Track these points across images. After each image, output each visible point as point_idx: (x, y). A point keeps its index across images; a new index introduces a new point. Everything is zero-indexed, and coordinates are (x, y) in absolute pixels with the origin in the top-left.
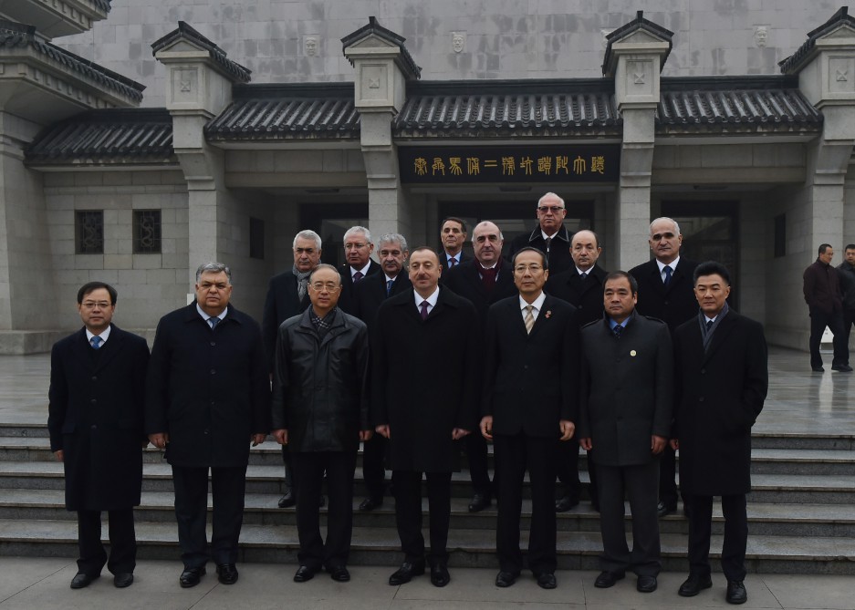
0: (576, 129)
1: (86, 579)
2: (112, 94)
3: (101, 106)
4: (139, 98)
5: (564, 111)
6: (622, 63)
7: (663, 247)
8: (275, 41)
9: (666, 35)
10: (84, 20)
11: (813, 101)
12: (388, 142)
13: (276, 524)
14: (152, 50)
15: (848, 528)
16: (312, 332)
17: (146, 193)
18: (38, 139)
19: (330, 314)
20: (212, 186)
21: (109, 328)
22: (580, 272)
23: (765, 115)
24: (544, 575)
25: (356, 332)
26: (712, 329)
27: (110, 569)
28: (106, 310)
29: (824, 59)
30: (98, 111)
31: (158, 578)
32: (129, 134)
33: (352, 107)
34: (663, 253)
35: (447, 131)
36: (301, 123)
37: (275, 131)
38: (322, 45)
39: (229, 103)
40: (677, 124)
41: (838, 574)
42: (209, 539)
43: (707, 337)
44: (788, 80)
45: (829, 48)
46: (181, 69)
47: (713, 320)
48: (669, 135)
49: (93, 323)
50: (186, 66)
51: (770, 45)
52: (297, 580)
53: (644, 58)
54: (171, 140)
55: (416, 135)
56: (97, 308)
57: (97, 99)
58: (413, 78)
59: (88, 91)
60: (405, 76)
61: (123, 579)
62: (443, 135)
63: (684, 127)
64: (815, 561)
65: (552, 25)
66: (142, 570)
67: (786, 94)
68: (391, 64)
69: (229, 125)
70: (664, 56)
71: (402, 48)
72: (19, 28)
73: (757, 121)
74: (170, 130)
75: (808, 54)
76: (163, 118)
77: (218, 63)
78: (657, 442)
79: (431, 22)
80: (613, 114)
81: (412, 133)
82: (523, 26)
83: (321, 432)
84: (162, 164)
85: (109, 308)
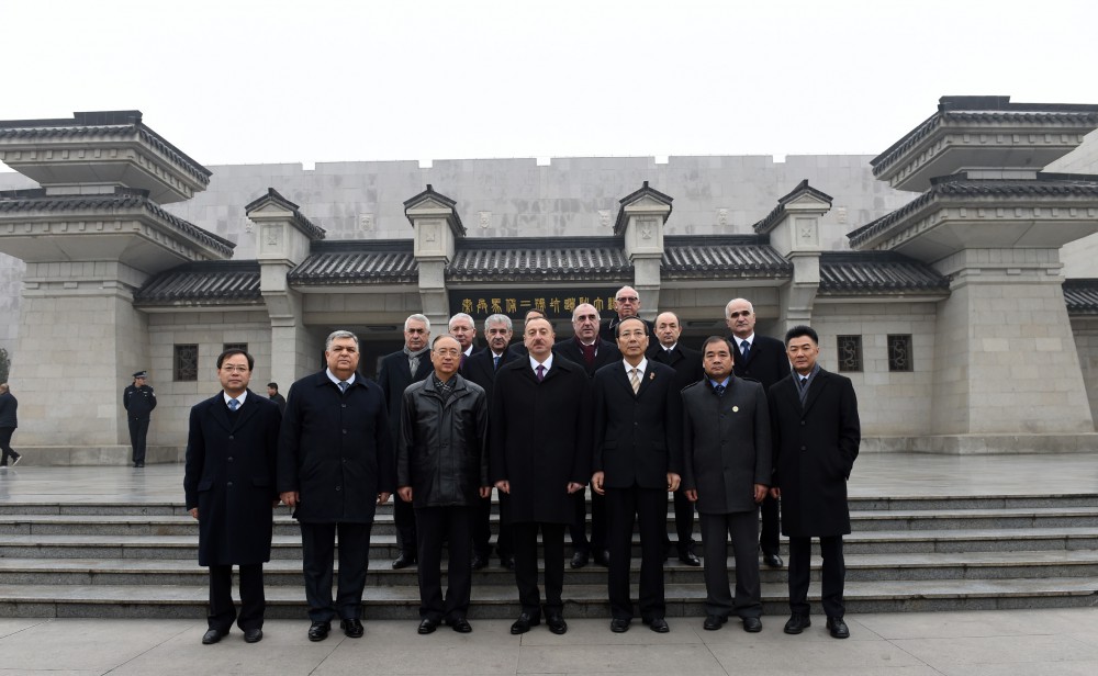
0: (596, 274)
1: (218, 635)
2: (209, 249)
3: (199, 259)
4: (231, 254)
5: (586, 261)
6: (632, 222)
7: (741, 323)
8: (336, 218)
9: (668, 200)
10: (187, 190)
11: (784, 252)
12: (442, 286)
13: (391, 585)
14: (245, 211)
15: (911, 572)
16: (435, 395)
17: (235, 329)
18: (145, 286)
19: (452, 379)
20: (292, 323)
21: (245, 393)
22: (665, 349)
23: (747, 264)
24: (656, 620)
25: (476, 395)
26: (808, 385)
27: (240, 626)
28: (244, 374)
29: (792, 219)
30: (197, 263)
31: (285, 635)
32: (222, 280)
33: (412, 256)
34: (741, 329)
35: (490, 276)
36: (369, 270)
37: (347, 277)
38: (375, 222)
39: (307, 255)
40: (678, 270)
41: (916, 611)
42: (334, 599)
43: (803, 393)
44: (761, 238)
45: (796, 212)
46: (270, 227)
47: (807, 377)
48: (671, 280)
49: (231, 385)
50: (273, 224)
51: (730, 223)
52: (421, 632)
53: (650, 218)
54: (259, 285)
55: (465, 279)
56: (236, 372)
57: (196, 253)
58: (460, 236)
59: (190, 246)
60: (455, 234)
61: (252, 635)
62: (487, 279)
63: (684, 273)
64: (895, 600)
65: (560, 206)
66: (269, 628)
67: (760, 248)
68: (444, 222)
69: (308, 272)
70: (666, 217)
71: (454, 210)
72: (135, 191)
73: (742, 269)
74: (259, 277)
75: (778, 216)
76: (253, 268)
77: (301, 224)
78: (760, 490)
79: (462, 204)
80: (627, 263)
81: (461, 278)
82: (536, 208)
83: (447, 488)
84: (250, 305)
85: (247, 372)
